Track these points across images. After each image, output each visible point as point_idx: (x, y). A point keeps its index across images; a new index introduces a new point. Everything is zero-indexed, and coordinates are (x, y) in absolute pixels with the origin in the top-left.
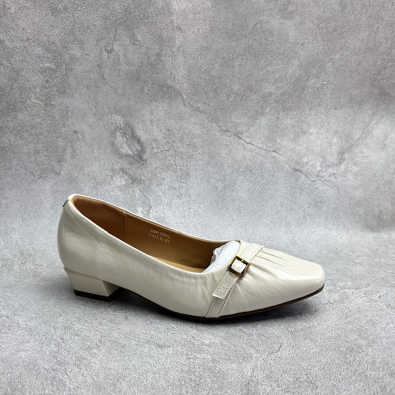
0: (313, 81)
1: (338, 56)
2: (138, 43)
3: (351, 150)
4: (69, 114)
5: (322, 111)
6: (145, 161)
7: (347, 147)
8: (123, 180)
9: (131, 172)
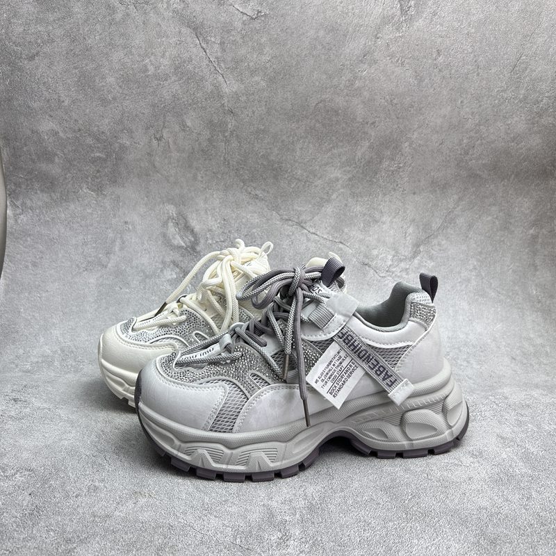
0: (387, 163)
2: (188, 129)
3: (428, 241)
4: (121, 204)
5: (398, 197)
6: (198, 253)
7: (423, 238)
8: (174, 273)
9: (182, 265)
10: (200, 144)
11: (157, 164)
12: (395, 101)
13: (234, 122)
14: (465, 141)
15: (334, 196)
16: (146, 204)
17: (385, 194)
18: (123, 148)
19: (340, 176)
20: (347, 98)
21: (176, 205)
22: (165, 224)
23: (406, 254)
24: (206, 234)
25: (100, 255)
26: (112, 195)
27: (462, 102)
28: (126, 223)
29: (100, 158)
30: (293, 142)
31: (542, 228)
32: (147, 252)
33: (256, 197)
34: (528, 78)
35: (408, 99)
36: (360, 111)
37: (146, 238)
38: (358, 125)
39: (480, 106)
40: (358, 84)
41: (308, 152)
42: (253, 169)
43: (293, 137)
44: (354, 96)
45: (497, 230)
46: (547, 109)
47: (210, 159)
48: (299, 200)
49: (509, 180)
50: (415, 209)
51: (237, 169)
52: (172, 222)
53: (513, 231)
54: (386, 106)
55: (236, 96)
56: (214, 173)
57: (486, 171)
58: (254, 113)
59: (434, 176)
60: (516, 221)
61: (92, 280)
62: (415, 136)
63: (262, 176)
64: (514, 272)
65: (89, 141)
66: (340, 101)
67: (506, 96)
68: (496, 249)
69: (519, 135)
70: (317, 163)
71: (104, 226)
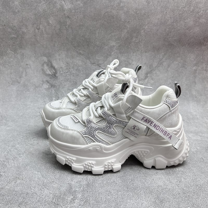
0: (134, 39)
1: (146, 27)
2: (50, 24)
3: (151, 72)
4: (24, 57)
5: (139, 54)
6: (57, 77)
7: (149, 71)
8: (47, 86)
9: (51, 82)
10: (56, 31)
11: (38, 40)
12: (138, 12)
13: (70, 22)
14: (167, 30)
15: (113, 53)
16: (35, 57)
17: (134, 53)
18: (23, 33)
19: (115, 45)
20: (117, 11)
21: (47, 57)
22: (43, 65)
23: (142, 77)
24: (60, 69)
25: (17, 78)
26: (20, 53)
27: (166, 13)
28: (27, 64)
29: (14, 37)
30: (95, 30)
31: (199, 66)
32: (36, 77)
33: (80, 54)
34: (194, 2)
35: (143, 11)
36: (123, 17)
37: (36, 71)
38: (122, 22)
39: (174, 14)
40: (122, 5)
41: (101, 34)
42: (78, 42)
43: (95, 28)
44: (120, 10)
45: (180, 67)
46: (202, 16)
47: (60, 38)
48: (98, 55)
49: (185, 46)
50: (146, 59)
51: (72, 42)
52: (46, 64)
53: (187, 68)
54: (134, 15)
55: (70, 10)
56: (62, 43)
57: (176, 42)
58: (78, 17)
59: (154, 45)
60: (188, 64)
61: (14, 89)
62: (146, 28)
63: (82, 45)
64: (187, 85)
65: (9, 30)
66: (114, 12)
67: (185, 10)
68: (179, 76)
69: (190, 27)
70: (105, 39)
71: (18, 66)
